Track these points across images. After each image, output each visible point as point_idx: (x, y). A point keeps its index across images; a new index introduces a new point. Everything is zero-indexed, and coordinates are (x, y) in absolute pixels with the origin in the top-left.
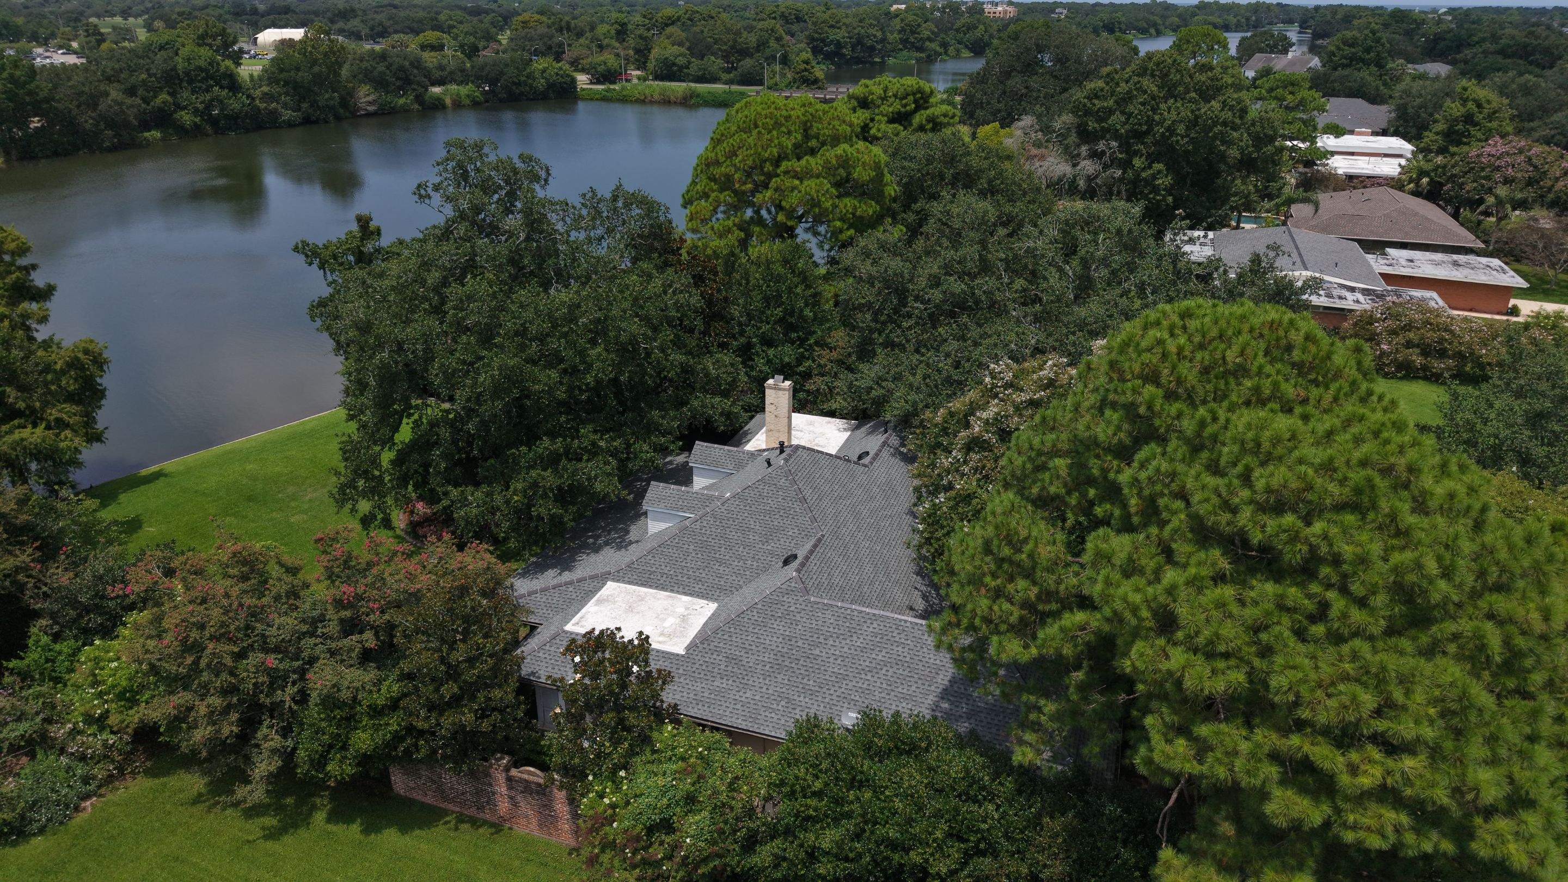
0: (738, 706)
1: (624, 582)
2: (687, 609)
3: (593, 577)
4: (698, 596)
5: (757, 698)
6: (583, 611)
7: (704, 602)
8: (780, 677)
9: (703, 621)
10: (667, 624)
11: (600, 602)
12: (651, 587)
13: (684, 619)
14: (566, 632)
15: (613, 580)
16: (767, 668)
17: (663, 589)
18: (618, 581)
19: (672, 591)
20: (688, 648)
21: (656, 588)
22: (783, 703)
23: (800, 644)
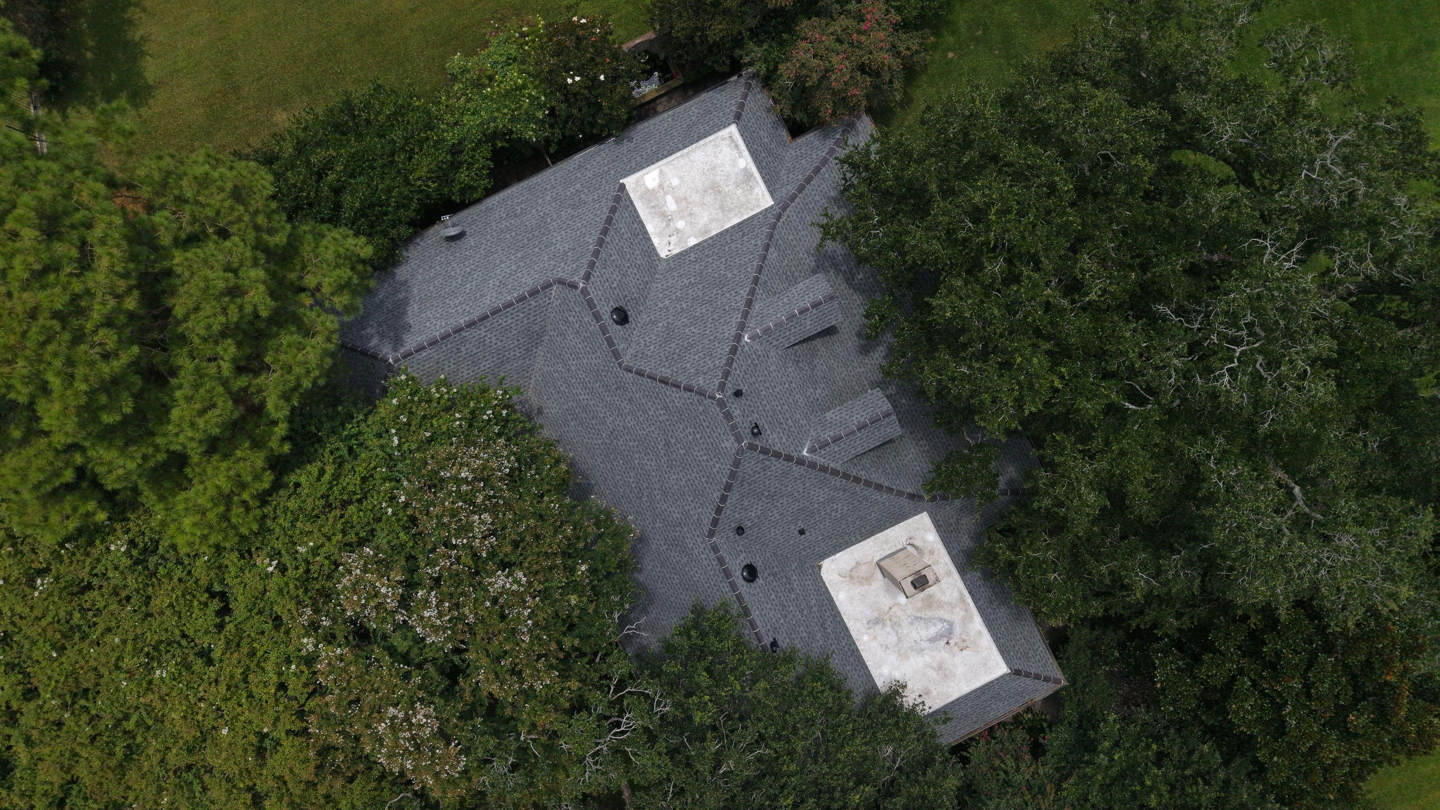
0: (549, 187)
1: (761, 213)
2: (678, 231)
3: (793, 198)
4: (686, 251)
5: (540, 201)
6: (746, 153)
7: (676, 251)
8: (534, 222)
9: (650, 228)
10: (669, 199)
11: (748, 176)
12: (733, 227)
13: (666, 218)
14: (729, 124)
15: (771, 207)
16: (549, 220)
17: (721, 233)
18: (766, 210)
19: (711, 238)
20: (623, 187)
21: (727, 230)
22: (519, 212)
23: (537, 250)
